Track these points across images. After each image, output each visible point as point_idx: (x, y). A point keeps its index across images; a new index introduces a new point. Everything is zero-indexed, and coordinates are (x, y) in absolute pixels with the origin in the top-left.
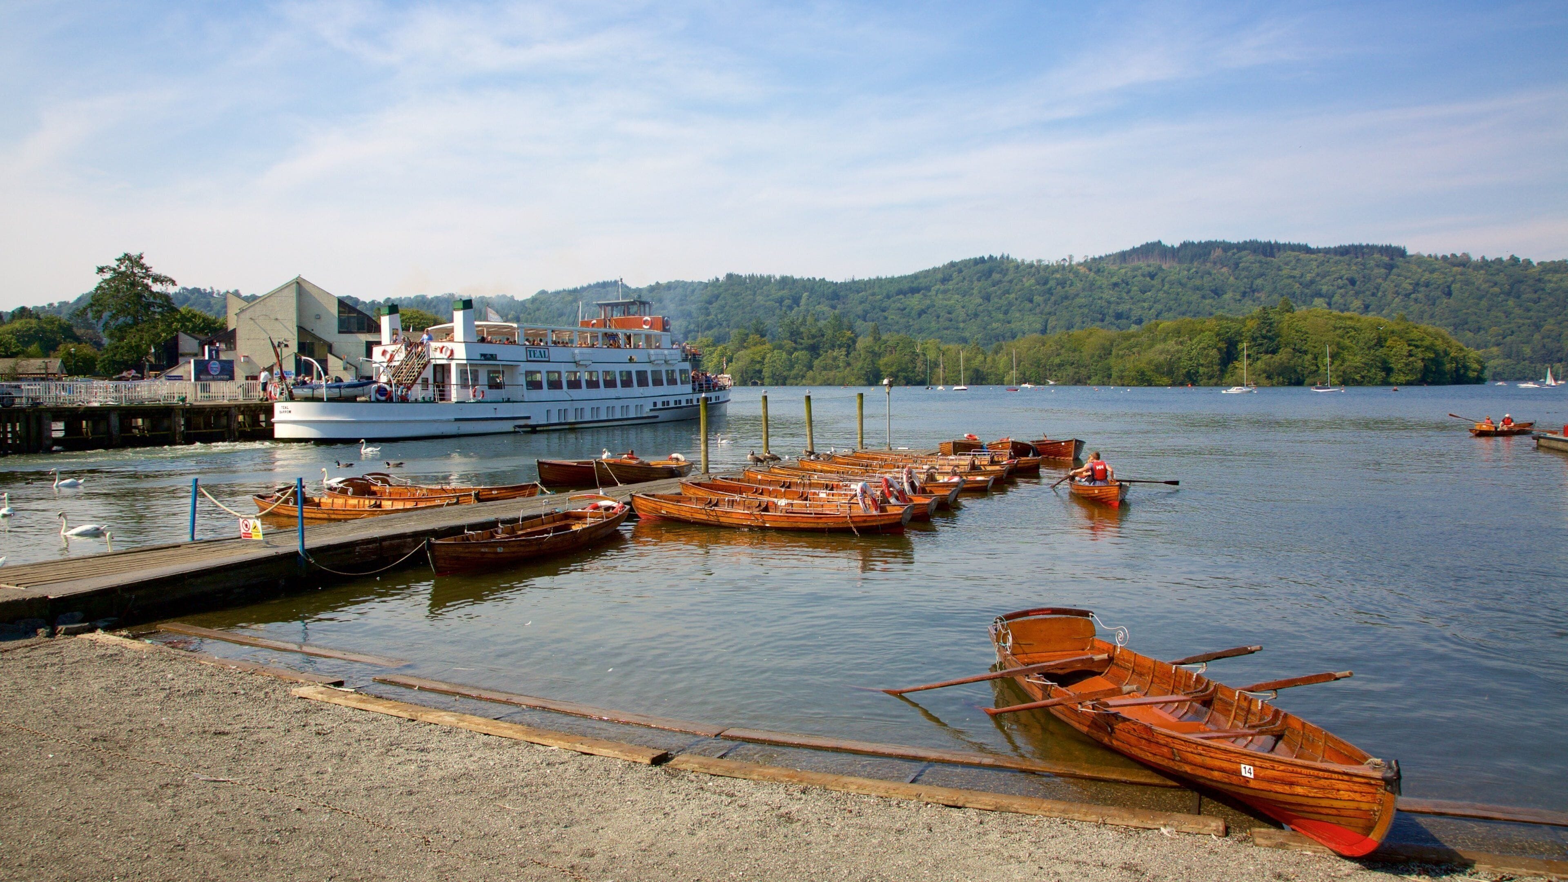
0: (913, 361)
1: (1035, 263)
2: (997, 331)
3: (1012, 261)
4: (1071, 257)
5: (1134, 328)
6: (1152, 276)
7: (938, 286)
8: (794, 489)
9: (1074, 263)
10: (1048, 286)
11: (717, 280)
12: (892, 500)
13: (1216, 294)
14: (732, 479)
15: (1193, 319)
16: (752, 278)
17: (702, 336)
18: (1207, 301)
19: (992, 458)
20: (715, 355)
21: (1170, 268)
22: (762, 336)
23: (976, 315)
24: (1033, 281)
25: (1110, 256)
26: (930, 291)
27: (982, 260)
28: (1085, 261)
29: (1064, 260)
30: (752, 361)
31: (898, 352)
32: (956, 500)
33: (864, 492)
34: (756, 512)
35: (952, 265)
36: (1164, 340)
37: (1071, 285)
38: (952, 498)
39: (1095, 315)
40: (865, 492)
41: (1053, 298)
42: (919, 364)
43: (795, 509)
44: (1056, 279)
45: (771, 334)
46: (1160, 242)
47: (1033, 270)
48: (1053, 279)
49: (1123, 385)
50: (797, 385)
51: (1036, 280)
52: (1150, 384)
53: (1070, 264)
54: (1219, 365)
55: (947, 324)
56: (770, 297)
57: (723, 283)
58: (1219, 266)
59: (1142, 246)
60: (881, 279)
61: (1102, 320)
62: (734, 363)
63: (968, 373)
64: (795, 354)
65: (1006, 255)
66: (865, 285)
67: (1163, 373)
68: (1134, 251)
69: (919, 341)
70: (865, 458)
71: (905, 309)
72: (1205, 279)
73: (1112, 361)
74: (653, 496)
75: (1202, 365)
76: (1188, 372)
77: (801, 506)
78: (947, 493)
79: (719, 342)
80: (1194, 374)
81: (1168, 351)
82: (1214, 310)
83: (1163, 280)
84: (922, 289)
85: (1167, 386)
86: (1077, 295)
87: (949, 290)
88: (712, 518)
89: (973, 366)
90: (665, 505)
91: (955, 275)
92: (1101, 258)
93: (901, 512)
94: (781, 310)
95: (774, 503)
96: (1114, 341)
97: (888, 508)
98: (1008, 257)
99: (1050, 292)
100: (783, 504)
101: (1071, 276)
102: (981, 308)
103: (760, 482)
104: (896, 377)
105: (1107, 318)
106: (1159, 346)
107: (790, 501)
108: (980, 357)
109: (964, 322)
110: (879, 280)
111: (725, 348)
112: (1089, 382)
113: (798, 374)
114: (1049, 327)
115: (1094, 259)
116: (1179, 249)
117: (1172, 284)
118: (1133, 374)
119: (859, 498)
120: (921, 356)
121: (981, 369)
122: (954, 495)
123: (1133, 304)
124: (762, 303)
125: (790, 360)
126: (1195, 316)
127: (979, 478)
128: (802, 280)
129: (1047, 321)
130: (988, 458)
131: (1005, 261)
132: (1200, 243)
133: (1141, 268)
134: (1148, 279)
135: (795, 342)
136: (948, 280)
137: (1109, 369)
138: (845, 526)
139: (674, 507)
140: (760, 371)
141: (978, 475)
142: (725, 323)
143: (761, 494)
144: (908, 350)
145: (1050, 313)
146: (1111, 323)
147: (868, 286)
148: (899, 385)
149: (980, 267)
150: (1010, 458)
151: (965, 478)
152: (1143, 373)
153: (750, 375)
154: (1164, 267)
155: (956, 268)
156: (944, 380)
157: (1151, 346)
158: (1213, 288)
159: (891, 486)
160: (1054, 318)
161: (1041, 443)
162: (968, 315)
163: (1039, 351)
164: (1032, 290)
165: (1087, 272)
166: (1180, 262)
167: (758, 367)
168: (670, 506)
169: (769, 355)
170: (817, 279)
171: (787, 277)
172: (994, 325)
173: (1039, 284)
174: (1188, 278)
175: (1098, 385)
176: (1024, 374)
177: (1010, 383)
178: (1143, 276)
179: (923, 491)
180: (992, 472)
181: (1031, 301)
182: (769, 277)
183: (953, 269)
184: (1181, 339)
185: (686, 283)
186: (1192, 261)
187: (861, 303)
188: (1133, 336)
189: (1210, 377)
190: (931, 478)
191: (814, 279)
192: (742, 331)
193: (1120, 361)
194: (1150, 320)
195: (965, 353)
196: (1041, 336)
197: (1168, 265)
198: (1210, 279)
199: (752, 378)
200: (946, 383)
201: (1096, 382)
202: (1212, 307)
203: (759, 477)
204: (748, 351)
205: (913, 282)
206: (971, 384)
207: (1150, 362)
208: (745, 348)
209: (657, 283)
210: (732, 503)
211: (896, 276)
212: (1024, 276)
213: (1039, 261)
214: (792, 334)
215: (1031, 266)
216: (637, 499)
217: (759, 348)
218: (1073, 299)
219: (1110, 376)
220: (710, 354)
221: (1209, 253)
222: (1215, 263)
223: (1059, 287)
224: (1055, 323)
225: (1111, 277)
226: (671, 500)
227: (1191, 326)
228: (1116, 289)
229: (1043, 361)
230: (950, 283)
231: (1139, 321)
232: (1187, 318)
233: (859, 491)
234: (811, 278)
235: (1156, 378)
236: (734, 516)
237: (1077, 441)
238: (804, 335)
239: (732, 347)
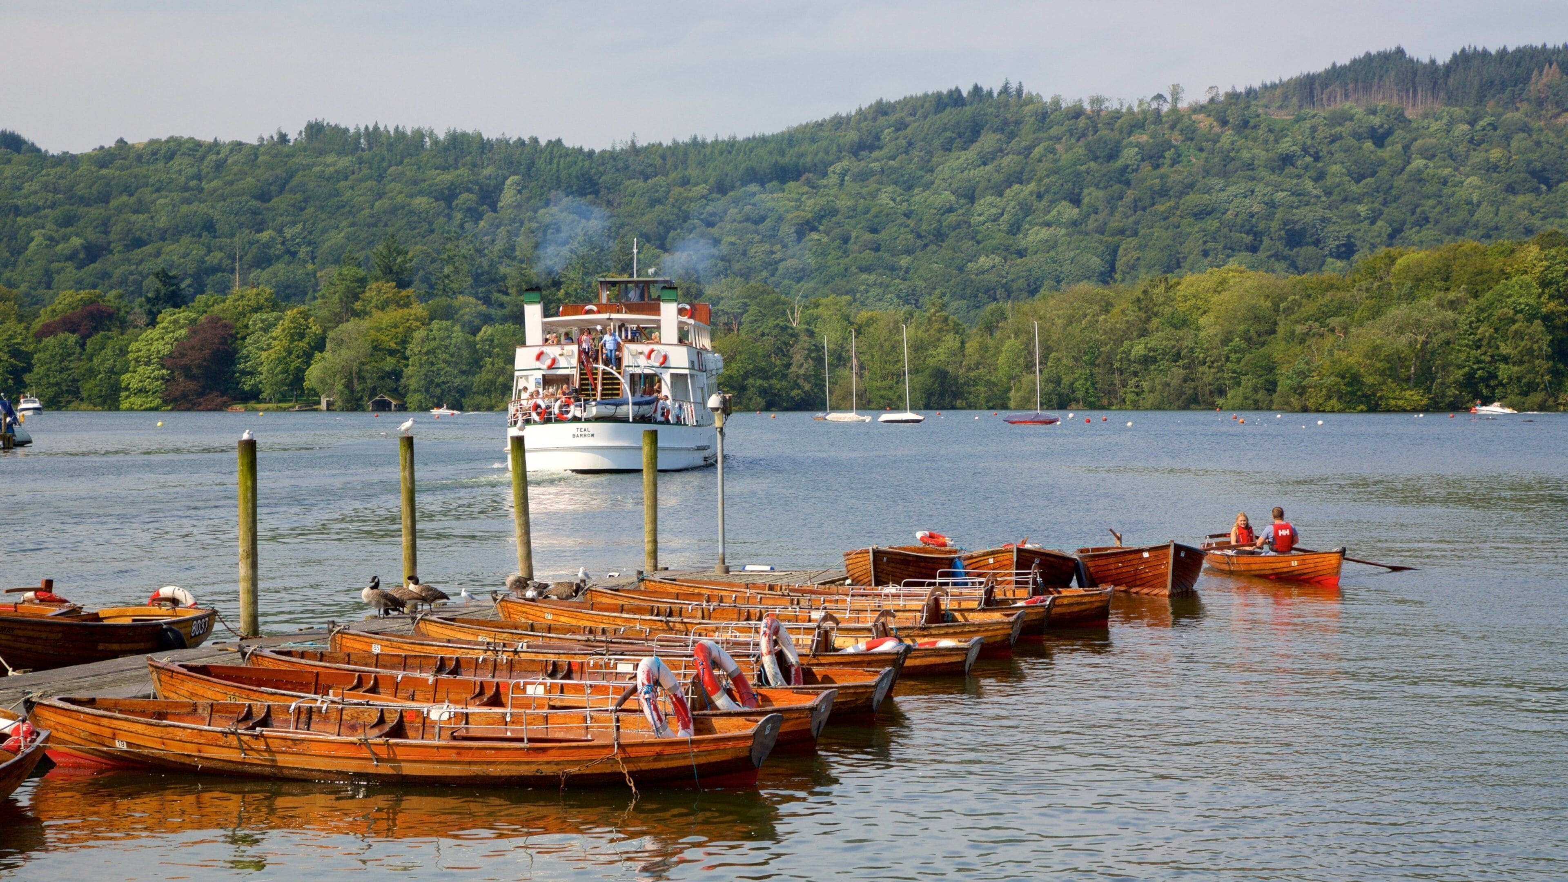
0: (782, 351)
1: (1087, 107)
2: (991, 277)
3: (1031, 100)
4: (1176, 92)
5: (1334, 268)
6: (1379, 138)
7: (845, 163)
8: (466, 676)
9: (1183, 105)
10: (1119, 163)
11: (283, 138)
12: (722, 702)
13: (1546, 181)
14: (303, 655)
15: (1484, 245)
16: (374, 135)
17: (244, 283)
18: (1520, 199)
19: (989, 592)
20: (277, 332)
21: (1426, 116)
22: (402, 284)
23: (939, 236)
24: (1080, 150)
25: (1274, 86)
26: (825, 175)
27: (955, 99)
28: (1212, 100)
29: (1159, 97)
30: (376, 348)
31: (745, 327)
32: (889, 697)
33: (655, 683)
34: (374, 737)
35: (882, 109)
36: (1411, 297)
37: (1175, 162)
38: (879, 696)
39: (1236, 235)
40: (657, 683)
41: (1130, 194)
42: (798, 358)
43: (475, 729)
44: (1138, 145)
45: (426, 280)
46: (1400, 52)
47: (1082, 122)
48: (1130, 145)
49: (1305, 410)
50: (490, 408)
51: (1088, 147)
52: (1373, 406)
53: (1174, 110)
54: (1549, 358)
55: (868, 256)
56: (425, 185)
57: (300, 148)
58: (1550, 109)
59: (1354, 62)
60: (704, 145)
61: (1254, 249)
62: (327, 354)
63: (919, 379)
64: (486, 331)
65: (1014, 86)
66: (663, 158)
67: (1408, 380)
68: (1335, 74)
69: (797, 301)
70: (668, 595)
71: (762, 219)
72: (1514, 144)
73: (1277, 349)
74: (91, 702)
75: (1505, 359)
76: (1470, 377)
77: (490, 720)
78: (872, 680)
79: (287, 298)
80: (1482, 379)
81: (1418, 323)
82: (1536, 221)
83: (1406, 148)
84: (806, 170)
85: (1415, 410)
86: (1191, 186)
87: (872, 173)
88: (253, 757)
89: (931, 362)
90: (126, 725)
91: (887, 134)
92: (1250, 92)
93: (750, 731)
94: (449, 217)
95: (419, 713)
96: (1283, 299)
97: (717, 722)
98: (1019, 91)
99: (1123, 177)
100: (445, 717)
101: (1176, 138)
102: (952, 218)
103: (378, 660)
104: (743, 389)
105: (1266, 242)
106: (1398, 312)
107: (459, 709)
108: (950, 341)
109: (909, 252)
110: (696, 145)
111: (306, 316)
112: (1220, 401)
113: (493, 383)
114: (1119, 265)
115: (1233, 97)
116: (1449, 69)
117: (1429, 155)
118: (1331, 380)
119: (642, 697)
120: (803, 338)
121: (950, 370)
122: (886, 685)
123: (1330, 208)
124: (400, 199)
125: (472, 346)
126: (1488, 236)
127: (945, 643)
128: (504, 143)
129: (1115, 251)
130: (980, 592)
131: (1012, 101)
132: (1503, 53)
133: (1351, 118)
134: (1369, 145)
135: (487, 301)
136: (871, 148)
137: (1271, 369)
138: (608, 769)
139: (150, 731)
140: (397, 375)
141: (946, 635)
142: (303, 251)
143: (374, 690)
144: (771, 322)
145: (1122, 232)
146: (1277, 256)
147: (670, 161)
148: (747, 409)
149: (950, 115)
150: (1035, 592)
151: (908, 642)
152: (1355, 380)
153: (370, 384)
154: (1410, 114)
155: (892, 118)
156: (860, 396)
157: (1376, 313)
158: (1538, 165)
159: (716, 664)
160: (1134, 242)
161: (1099, 555)
162: (919, 236)
163: (1092, 325)
164: (1078, 174)
165: (1217, 129)
166: (1451, 100)
167: (389, 363)
168: (140, 728)
169: (420, 334)
170: (543, 142)
171: (464, 135)
172: (984, 261)
173: (1096, 158)
174: (1471, 141)
175: (1242, 408)
176: (1058, 382)
177: (1025, 404)
178: (1358, 136)
179: (808, 676)
180: (980, 627)
181: (1076, 201)
182: (419, 135)
183: (882, 120)
184: (1451, 296)
185: (199, 144)
186: (1481, 99)
187: (654, 202)
188: (1331, 287)
189: (1529, 389)
190: (825, 644)
191: (535, 140)
192: (349, 271)
193: (1299, 348)
194: (1373, 246)
195: (912, 330)
196: (1099, 290)
197: (1420, 109)
198: (1529, 143)
199: (373, 392)
200: (865, 404)
201: (1238, 401)
202: (1532, 212)
203: (376, 649)
204: (365, 324)
205: (782, 153)
206: (927, 407)
207: (1374, 351)
208: (356, 314)
209: (121, 142)
210: (308, 716)
211: (740, 138)
212: (1058, 139)
213: (1097, 101)
214: (477, 279)
215: (1077, 113)
216: (46, 714)
217: (394, 314)
218: (1181, 194)
219: (1271, 387)
220: (266, 330)
221: (1527, 79)
222: (1540, 103)
223: (1146, 167)
224: (1136, 254)
225: (1277, 141)
226: (143, 713)
227: (1477, 260)
228: (1289, 170)
229: (1105, 349)
230: (876, 154)
231: (1347, 251)
232: (1468, 244)
233: (641, 678)
234: (526, 139)
235: (1390, 390)
236: (315, 749)
237: (1178, 548)
238: (510, 283)
239: (324, 312)
